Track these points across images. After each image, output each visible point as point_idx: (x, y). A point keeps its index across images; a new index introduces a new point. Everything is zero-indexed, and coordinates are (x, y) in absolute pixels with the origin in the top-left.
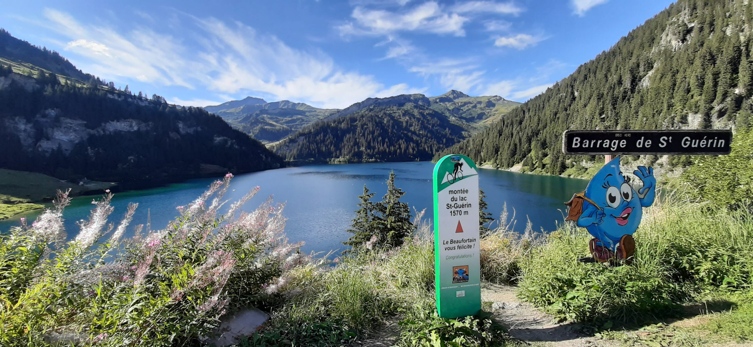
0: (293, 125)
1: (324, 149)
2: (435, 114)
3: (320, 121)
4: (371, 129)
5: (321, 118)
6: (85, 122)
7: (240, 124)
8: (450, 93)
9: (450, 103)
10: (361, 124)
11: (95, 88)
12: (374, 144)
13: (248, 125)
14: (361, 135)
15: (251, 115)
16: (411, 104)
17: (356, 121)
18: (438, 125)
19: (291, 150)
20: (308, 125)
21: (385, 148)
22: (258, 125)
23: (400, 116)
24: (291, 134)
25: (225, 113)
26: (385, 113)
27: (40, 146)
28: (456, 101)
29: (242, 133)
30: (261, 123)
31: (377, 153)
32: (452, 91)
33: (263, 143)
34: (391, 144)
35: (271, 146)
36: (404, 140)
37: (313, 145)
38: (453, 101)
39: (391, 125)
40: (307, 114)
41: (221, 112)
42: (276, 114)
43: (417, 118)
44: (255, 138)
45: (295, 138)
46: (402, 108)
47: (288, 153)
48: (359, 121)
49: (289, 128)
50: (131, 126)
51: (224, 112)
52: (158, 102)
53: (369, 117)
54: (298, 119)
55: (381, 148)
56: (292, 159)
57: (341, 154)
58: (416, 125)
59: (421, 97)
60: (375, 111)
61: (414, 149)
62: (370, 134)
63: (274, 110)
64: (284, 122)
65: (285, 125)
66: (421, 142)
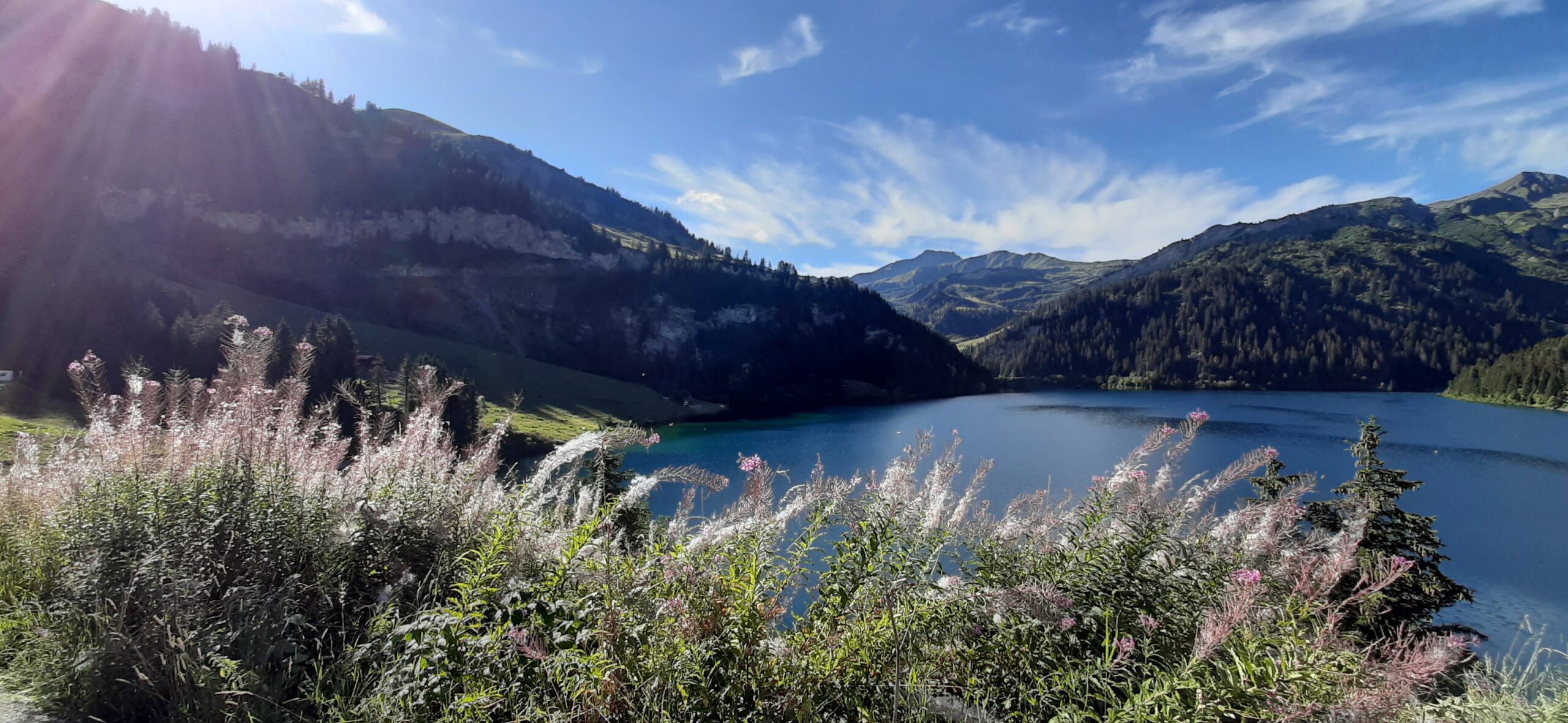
0: (1015, 303)
1: (1089, 354)
2: (1454, 252)
3: (1079, 291)
4: (1223, 304)
5: (1082, 283)
6: (694, 311)
7: (909, 305)
8: (1517, 184)
9: (1518, 215)
10: (1192, 294)
11: (708, 260)
12: (1230, 341)
13: (925, 306)
14: (1191, 319)
15: (930, 287)
16: (1357, 228)
17: (1178, 284)
18: (1466, 284)
19: (1010, 356)
20: (1049, 299)
21: (1267, 353)
22: (943, 305)
23: (1318, 265)
24: (1011, 321)
25: (885, 286)
26: (1267, 262)
27: (645, 347)
28: (1542, 204)
29: (914, 321)
30: (949, 300)
31: (1240, 366)
32: (1522, 177)
33: (952, 341)
34: (1286, 340)
35: (968, 347)
36: (1333, 330)
37: (1060, 345)
38: (1528, 207)
39: (1287, 289)
40: (1048, 276)
41: (877, 284)
42: (978, 282)
43: (1385, 269)
44: (938, 332)
45: (1020, 330)
46: (1328, 242)
47: (1003, 361)
48: (1186, 286)
49: (1005, 308)
50: (748, 315)
51: (883, 283)
52: (786, 273)
53: (1216, 274)
54: (1026, 289)
55: (1256, 352)
56: (1012, 374)
57: (1133, 367)
58: (1381, 287)
59: (1397, 205)
60: (1235, 258)
61: (1370, 357)
62: (1218, 318)
63: (975, 272)
64: (996, 298)
65: (999, 302)
66: (1400, 334)
